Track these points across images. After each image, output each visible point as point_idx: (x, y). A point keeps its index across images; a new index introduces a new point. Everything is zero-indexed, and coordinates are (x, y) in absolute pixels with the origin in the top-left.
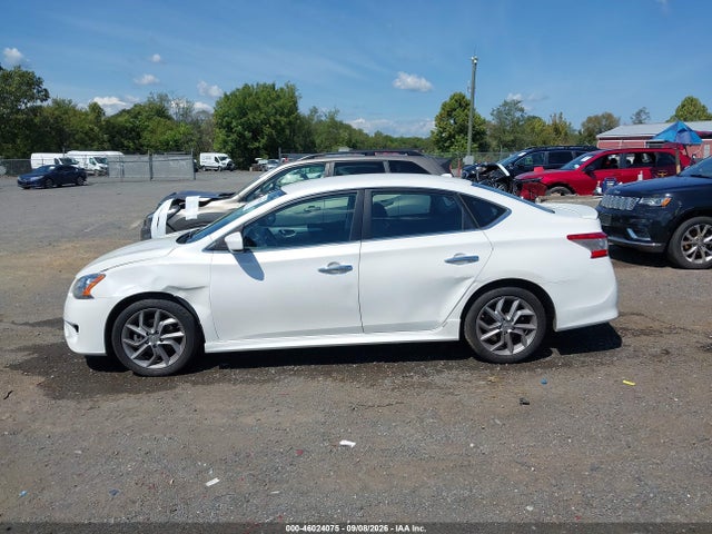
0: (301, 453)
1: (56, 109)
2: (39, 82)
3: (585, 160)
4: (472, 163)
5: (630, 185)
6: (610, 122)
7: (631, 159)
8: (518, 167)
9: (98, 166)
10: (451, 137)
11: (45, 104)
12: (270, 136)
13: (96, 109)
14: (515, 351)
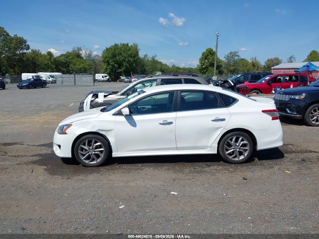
0: (156, 196)
1: (33, 54)
2: (25, 42)
3: (267, 78)
4: (216, 79)
5: (287, 90)
6: (278, 62)
7: (288, 78)
8: (238, 82)
9: (51, 79)
10: (207, 68)
11: (28, 51)
12: (126, 66)
13: (50, 54)
14: (240, 159)
